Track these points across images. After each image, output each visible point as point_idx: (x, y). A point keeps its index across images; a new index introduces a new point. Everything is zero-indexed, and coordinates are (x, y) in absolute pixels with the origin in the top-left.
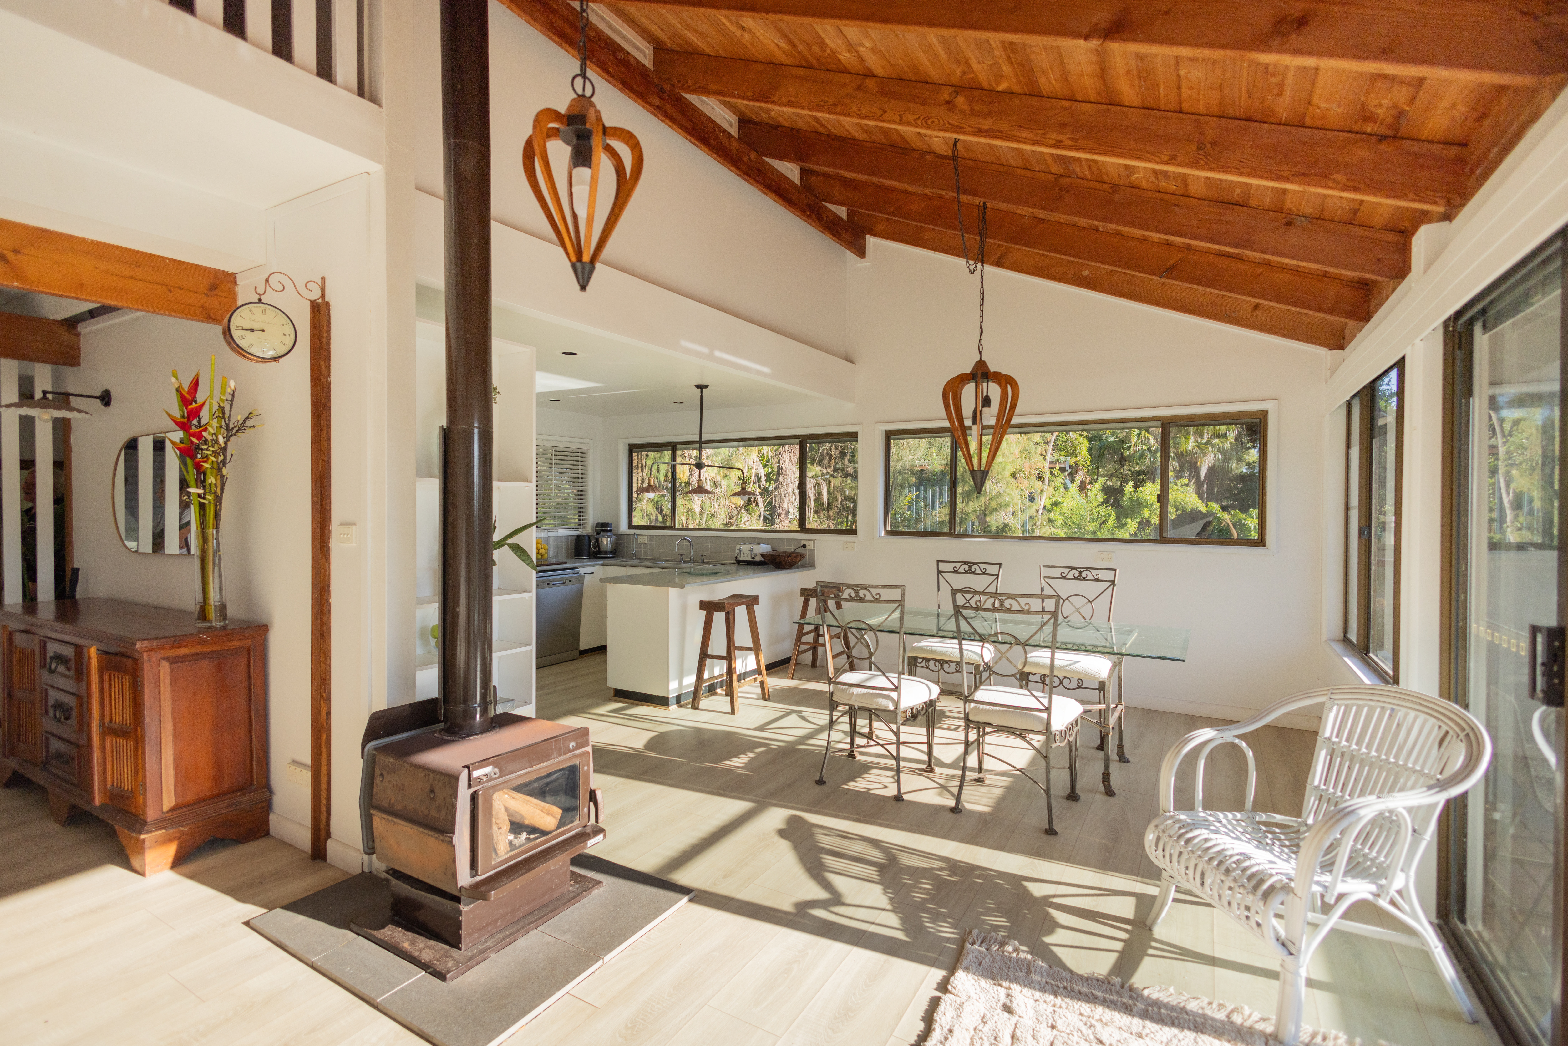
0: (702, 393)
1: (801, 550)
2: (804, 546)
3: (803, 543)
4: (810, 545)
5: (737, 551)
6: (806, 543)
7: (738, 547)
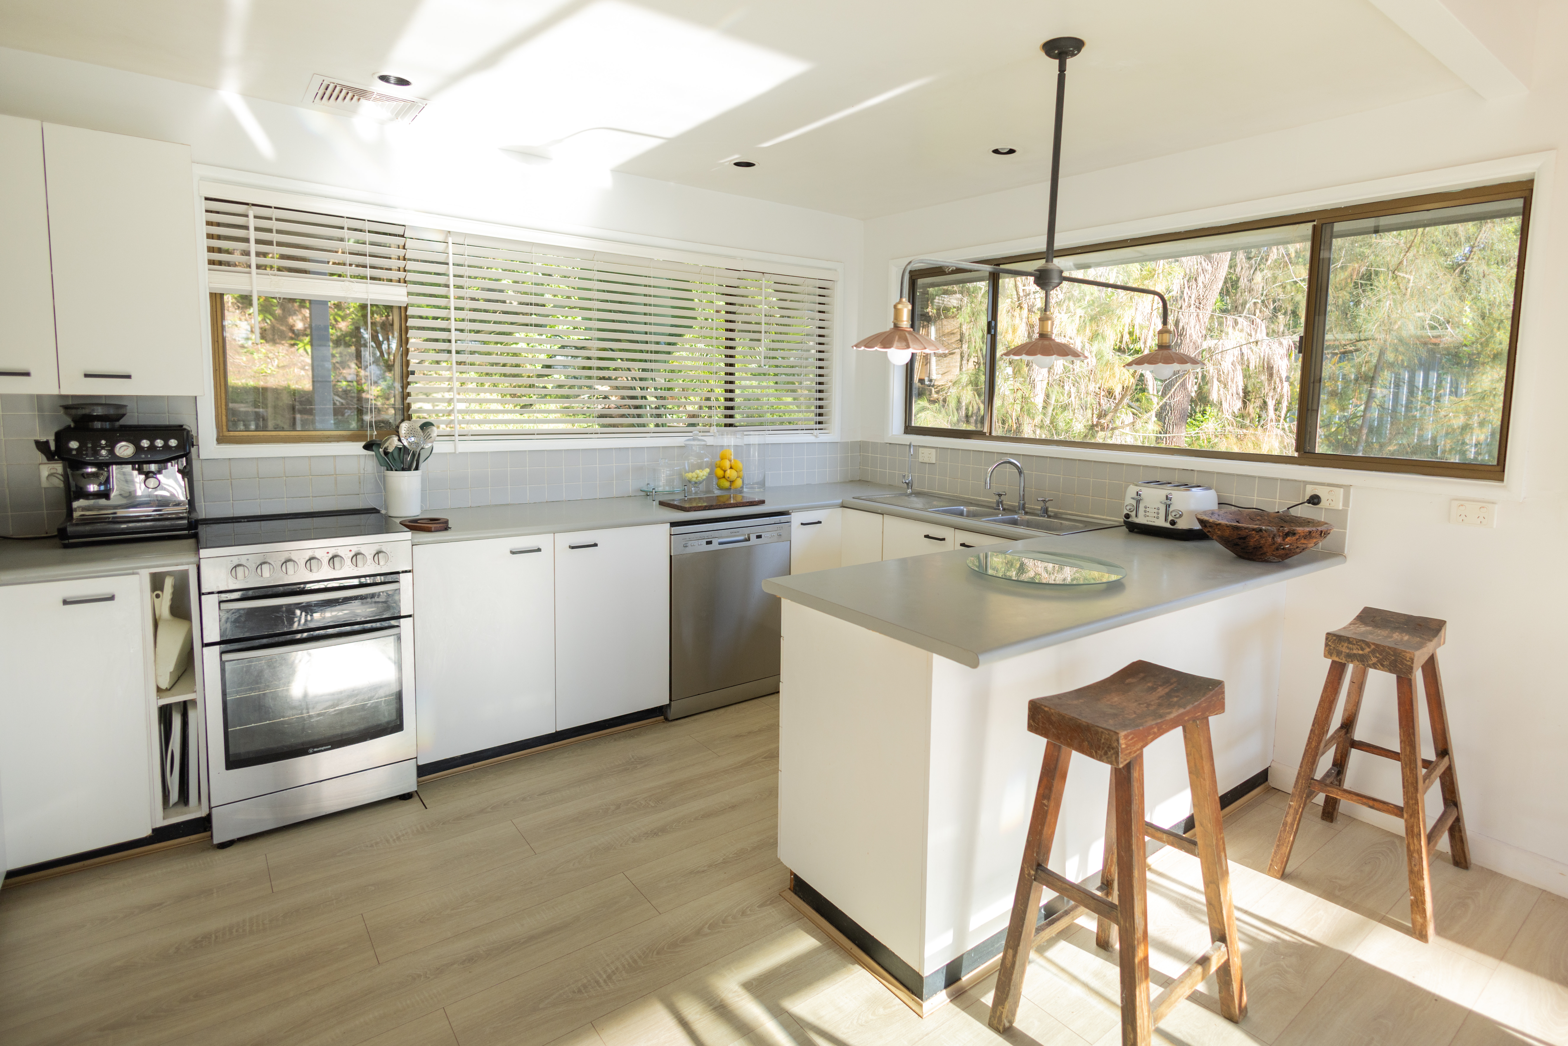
0: (1062, 69)
1: (1304, 512)
2: (1315, 500)
3: (1310, 491)
4: (1331, 499)
5: (1129, 501)
6: (1320, 491)
7: (1132, 490)
